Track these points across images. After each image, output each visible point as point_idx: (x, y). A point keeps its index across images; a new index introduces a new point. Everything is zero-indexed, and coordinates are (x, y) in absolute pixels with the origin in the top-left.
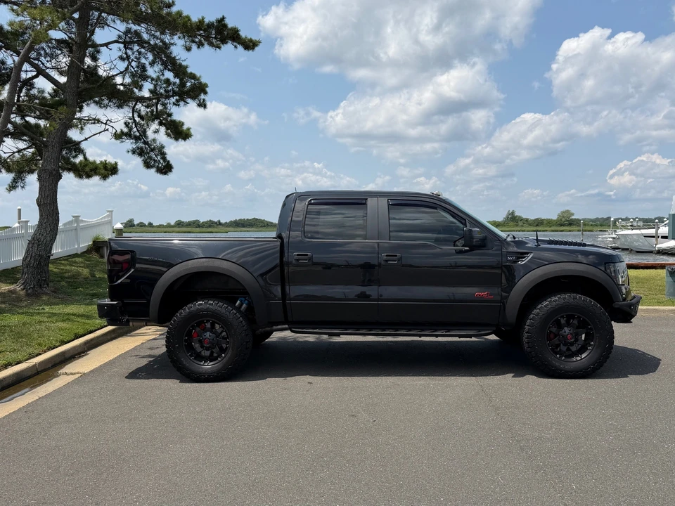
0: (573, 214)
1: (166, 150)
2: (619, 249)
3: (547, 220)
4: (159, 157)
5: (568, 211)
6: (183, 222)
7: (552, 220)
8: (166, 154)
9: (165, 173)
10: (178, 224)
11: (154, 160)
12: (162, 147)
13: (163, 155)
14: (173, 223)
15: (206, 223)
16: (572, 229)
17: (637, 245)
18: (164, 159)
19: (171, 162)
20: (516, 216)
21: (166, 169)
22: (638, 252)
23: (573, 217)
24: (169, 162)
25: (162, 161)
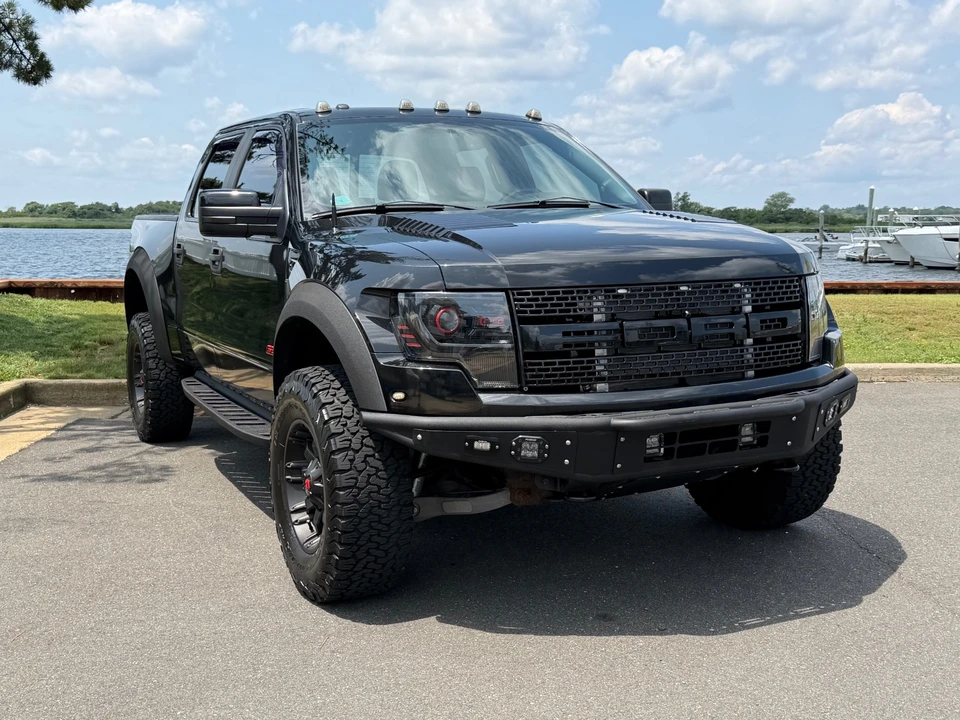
0: (791, 201)
1: (35, 29)
2: (891, 262)
3: (745, 211)
4: (22, 45)
5: (782, 195)
6: (41, 207)
7: (754, 210)
8: (36, 38)
9: (36, 81)
10: (32, 211)
11: (11, 51)
12: (29, 22)
13: (31, 40)
14: (20, 208)
15: (90, 208)
16: (789, 228)
17: (924, 256)
18: (33, 48)
19: (48, 57)
20: (692, 204)
21: (37, 71)
22: (930, 268)
23: (792, 206)
24: (43, 55)
25: (27, 54)
